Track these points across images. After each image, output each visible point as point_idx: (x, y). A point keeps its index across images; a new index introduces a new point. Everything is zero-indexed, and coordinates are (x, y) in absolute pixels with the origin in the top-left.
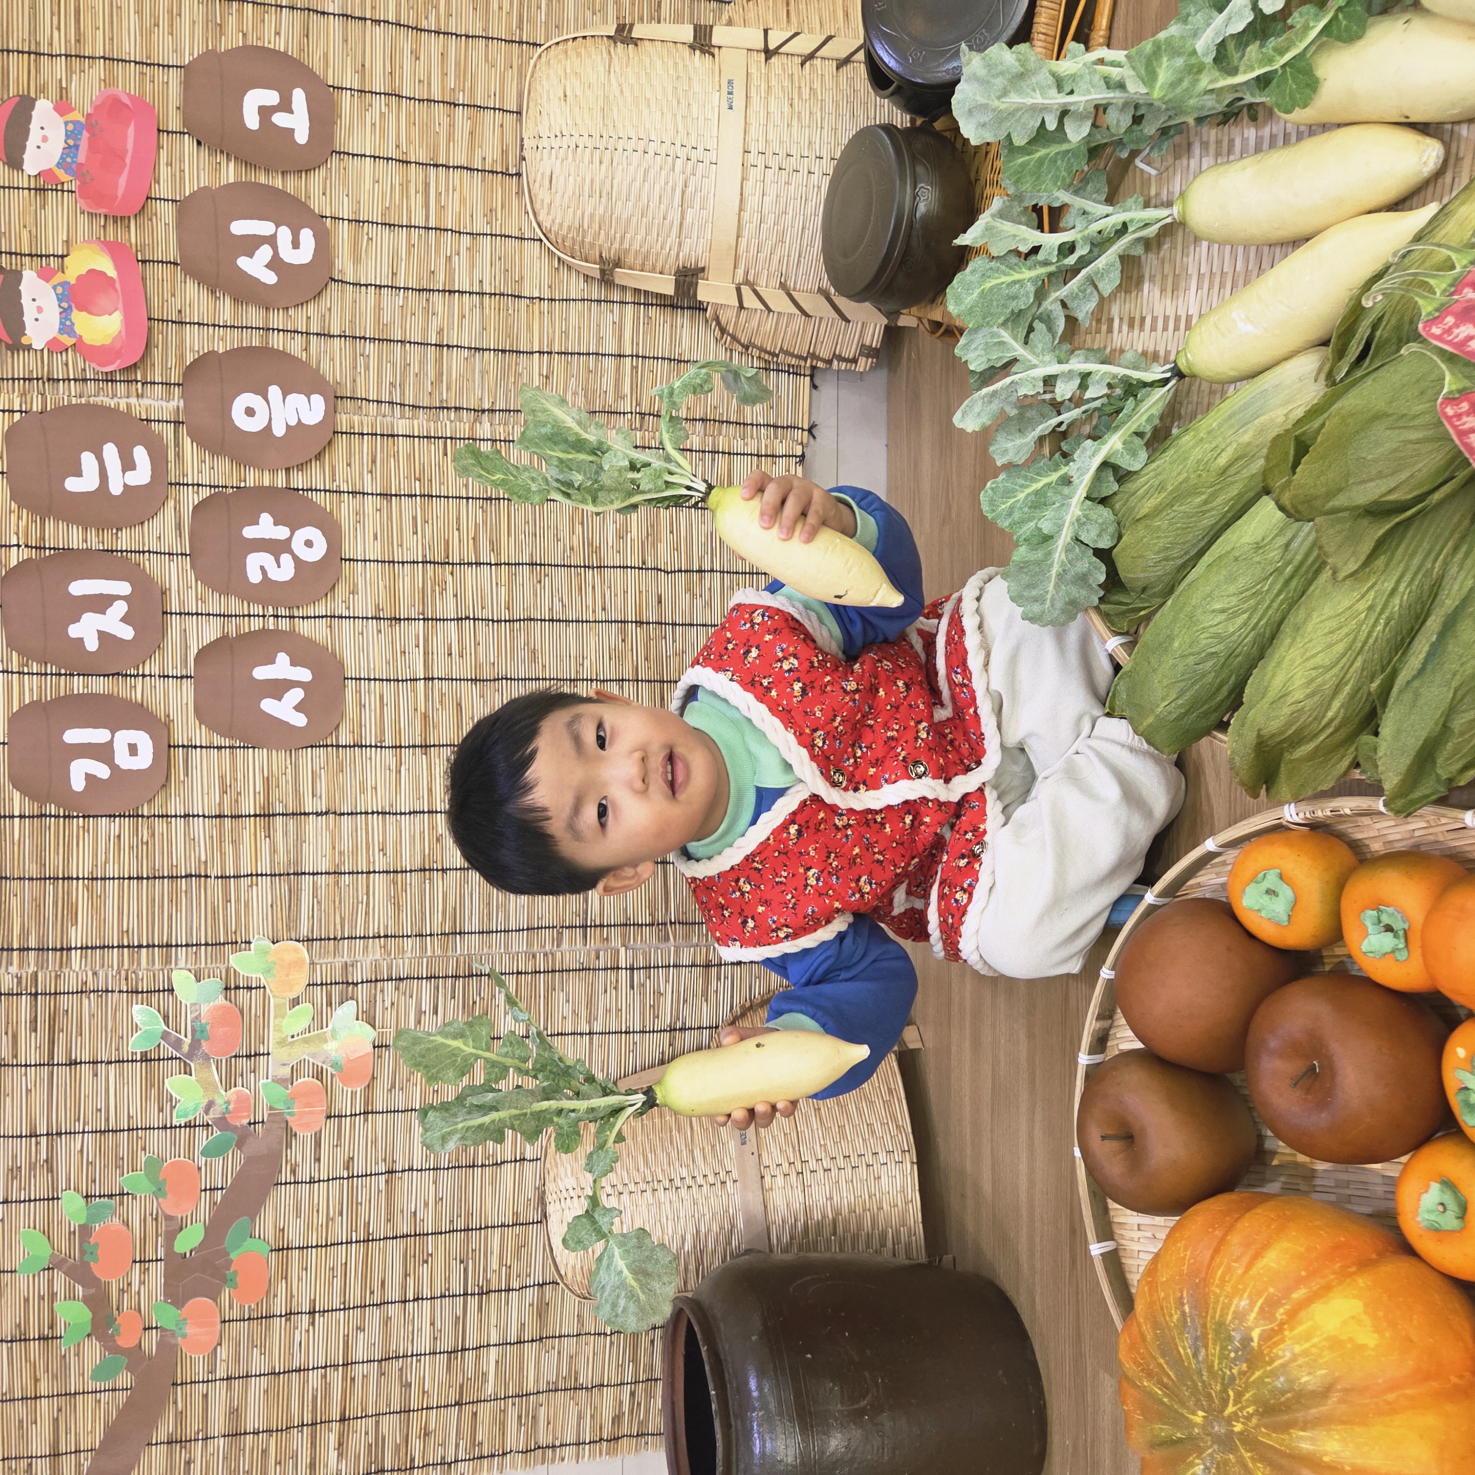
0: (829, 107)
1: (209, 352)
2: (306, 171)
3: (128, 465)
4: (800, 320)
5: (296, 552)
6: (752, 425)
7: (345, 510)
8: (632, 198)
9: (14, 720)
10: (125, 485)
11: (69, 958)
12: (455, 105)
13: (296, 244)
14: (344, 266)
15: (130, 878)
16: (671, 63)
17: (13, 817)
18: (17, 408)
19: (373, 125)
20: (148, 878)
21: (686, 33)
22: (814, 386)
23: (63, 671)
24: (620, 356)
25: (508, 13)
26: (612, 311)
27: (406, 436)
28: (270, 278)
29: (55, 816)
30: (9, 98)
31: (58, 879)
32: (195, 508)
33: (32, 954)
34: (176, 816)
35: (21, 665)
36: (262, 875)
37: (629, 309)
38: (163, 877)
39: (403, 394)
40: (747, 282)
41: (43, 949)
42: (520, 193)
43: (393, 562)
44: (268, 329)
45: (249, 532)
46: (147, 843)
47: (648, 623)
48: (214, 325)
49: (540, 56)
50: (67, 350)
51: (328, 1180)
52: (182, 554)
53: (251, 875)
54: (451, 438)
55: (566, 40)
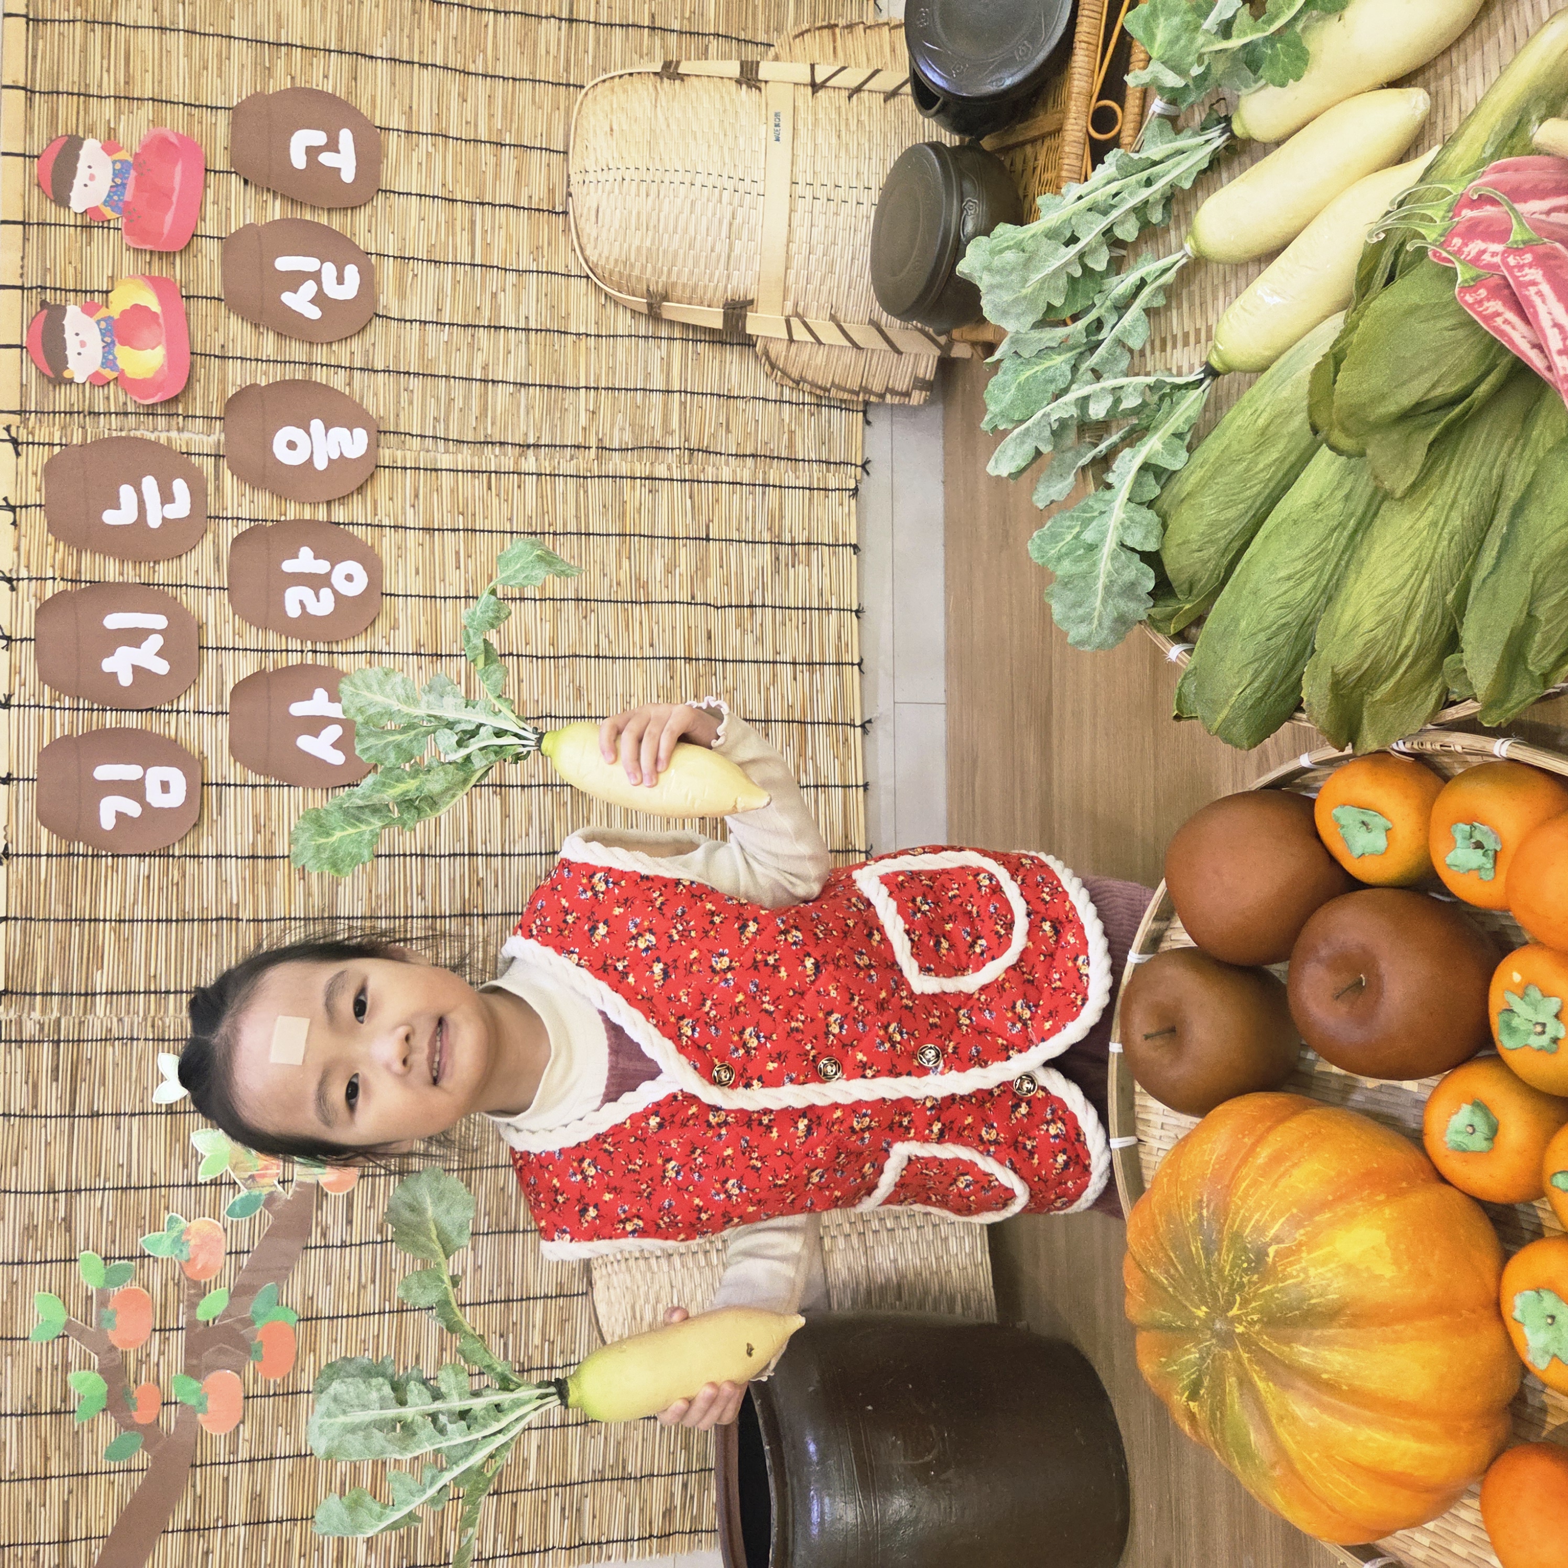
0: (877, 138)
1: (251, 386)
2: (352, 209)
3: (167, 497)
4: (852, 353)
5: (337, 587)
6: (804, 460)
7: (387, 544)
8: (679, 230)
9: (43, 754)
10: (164, 518)
11: (93, 1004)
12: (502, 145)
13: (340, 280)
14: (388, 301)
15: (158, 921)
16: (718, 96)
17: (40, 856)
18: (57, 441)
19: (420, 164)
20: (177, 921)
21: (733, 68)
22: (867, 422)
23: (95, 706)
24: (668, 391)
25: (555, 57)
26: (659, 347)
27: (450, 470)
28: (314, 313)
29: (83, 855)
30: (57, 137)
31: (84, 920)
32: (235, 541)
33: (56, 999)
34: (207, 856)
35: (53, 699)
36: (295, 919)
37: (677, 345)
38: (193, 920)
39: (447, 428)
40: (797, 315)
41: (66, 994)
42: (566, 230)
43: (435, 597)
44: (312, 364)
45: (289, 566)
46: (178, 884)
47: (697, 659)
48: (257, 360)
49: (586, 94)
50: (109, 383)
51: (361, 1244)
52: (220, 588)
53: (285, 919)
54: (496, 472)
55: (612, 78)
